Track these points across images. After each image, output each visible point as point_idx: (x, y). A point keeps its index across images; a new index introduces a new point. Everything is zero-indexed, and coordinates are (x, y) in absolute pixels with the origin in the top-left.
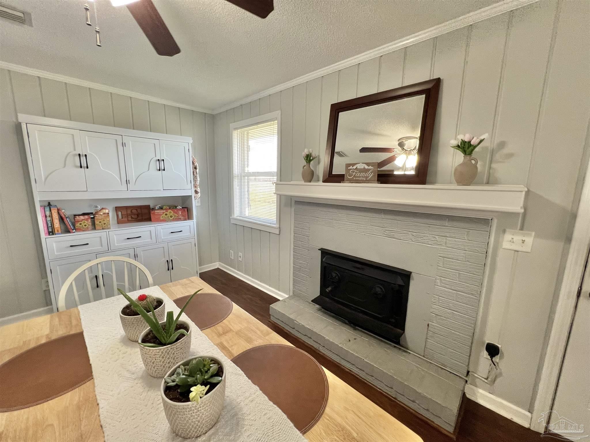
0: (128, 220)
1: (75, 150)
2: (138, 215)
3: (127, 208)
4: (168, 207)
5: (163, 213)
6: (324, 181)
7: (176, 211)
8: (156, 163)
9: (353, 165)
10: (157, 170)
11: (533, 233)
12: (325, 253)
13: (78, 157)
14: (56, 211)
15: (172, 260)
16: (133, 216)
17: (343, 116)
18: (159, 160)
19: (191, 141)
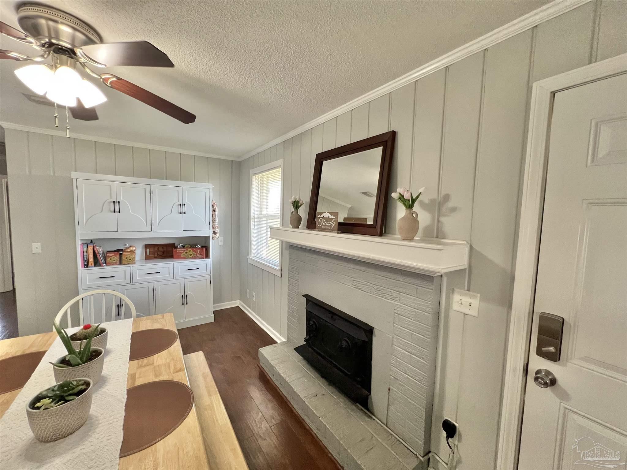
0: (154, 257)
1: (111, 198)
2: (163, 252)
3: (154, 245)
4: (189, 246)
5: (184, 251)
7: (195, 250)
8: (178, 208)
10: (179, 213)
11: (479, 295)
13: (113, 204)
14: (92, 248)
15: (187, 295)
16: (159, 253)
18: (181, 204)
19: (211, 187)
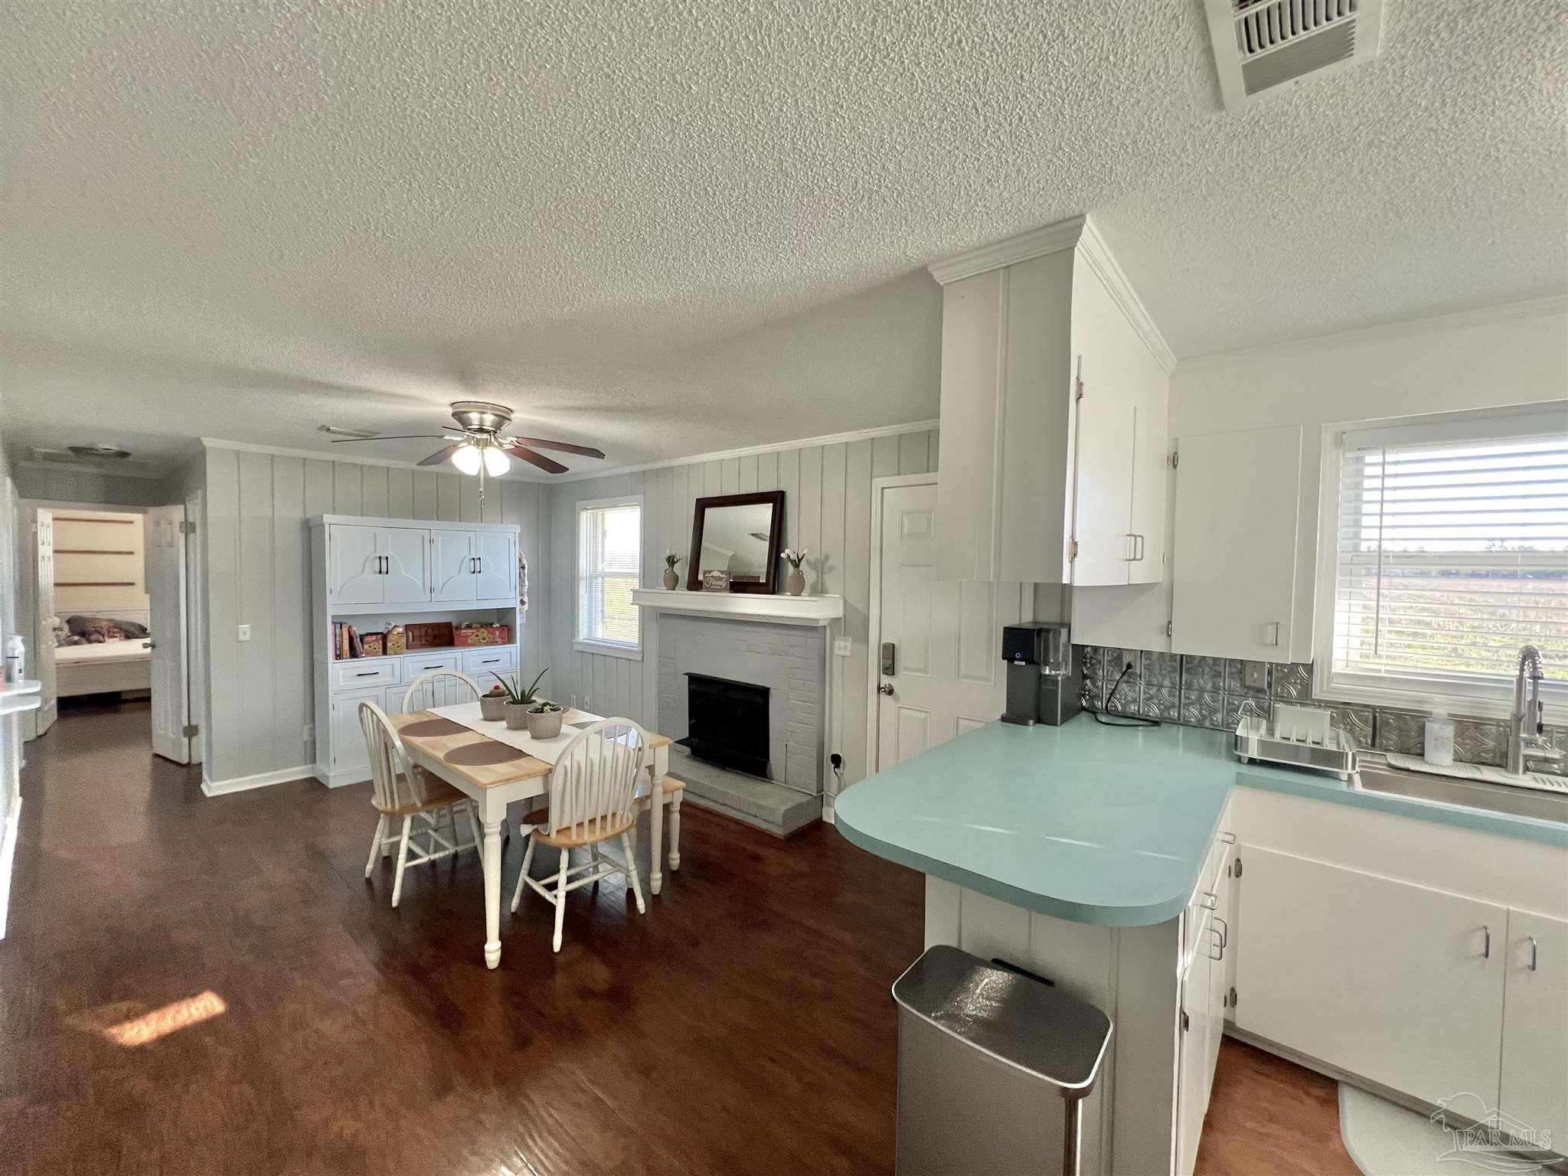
0: (421, 644)
1: (375, 552)
2: (434, 637)
3: (420, 626)
4: (479, 625)
5: (473, 633)
6: (690, 588)
7: (491, 630)
8: (470, 564)
9: (710, 572)
10: (471, 573)
11: (851, 639)
12: (693, 679)
13: (378, 560)
14: (347, 629)
16: (429, 638)
17: (709, 512)
18: (474, 559)
19: (518, 529)
